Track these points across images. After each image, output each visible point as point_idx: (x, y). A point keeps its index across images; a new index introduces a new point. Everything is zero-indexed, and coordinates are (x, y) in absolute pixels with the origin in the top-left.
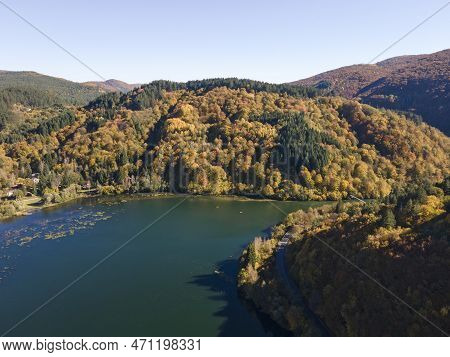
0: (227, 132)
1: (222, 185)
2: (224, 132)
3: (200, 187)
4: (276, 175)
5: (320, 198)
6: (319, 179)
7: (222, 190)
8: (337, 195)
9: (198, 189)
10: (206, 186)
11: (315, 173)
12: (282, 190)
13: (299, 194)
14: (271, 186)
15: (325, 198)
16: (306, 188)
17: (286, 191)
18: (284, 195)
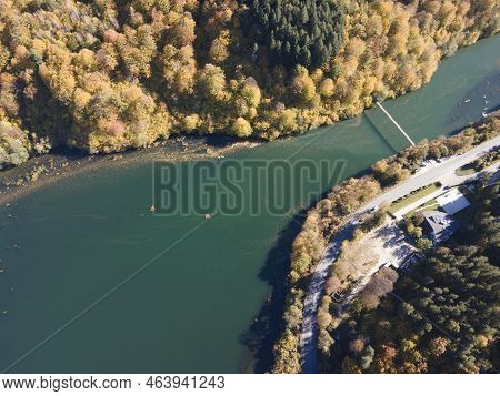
3: (113, 140)
4: (250, 95)
5: (329, 119)
6: (329, 87)
7: (156, 134)
8: (355, 108)
9: (110, 146)
10: (125, 135)
11: (319, 72)
12: (266, 125)
13: (295, 127)
14: (245, 117)
15: (336, 117)
16: (306, 112)
17: (272, 126)
18: (271, 133)
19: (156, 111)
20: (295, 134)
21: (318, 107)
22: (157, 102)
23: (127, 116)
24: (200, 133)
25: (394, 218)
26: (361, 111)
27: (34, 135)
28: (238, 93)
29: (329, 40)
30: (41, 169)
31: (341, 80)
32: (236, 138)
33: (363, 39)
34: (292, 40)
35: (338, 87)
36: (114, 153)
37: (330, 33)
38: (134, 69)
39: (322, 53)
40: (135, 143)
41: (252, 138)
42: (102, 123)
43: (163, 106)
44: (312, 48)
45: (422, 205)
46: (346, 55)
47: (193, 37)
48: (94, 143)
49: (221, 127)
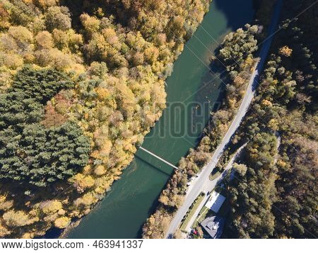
15: (119, 173)
25: (186, 233)
45: (199, 215)
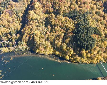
0: (53, 23)
1: (49, 51)
2: (52, 22)
3: (41, 52)
4: (71, 51)
5: (88, 62)
6: (89, 55)
7: (49, 53)
8: (95, 62)
9: (40, 53)
10: (43, 52)
11: (87, 51)
12: (73, 59)
13: (79, 61)
14: (68, 56)
15: (90, 63)
16: (82, 59)
17: (74, 59)
18: (73, 61)
19: (51, 49)
20: (79, 63)
21: (86, 59)
22: (52, 47)
23: (45, 48)
24: (58, 56)
26: (96, 63)
27: (28, 46)
28: (69, 50)
29: (91, 45)
30: (26, 53)
31: (92, 55)
32: (65, 59)
33: (99, 47)
34: (83, 43)
35: (91, 56)
36: (40, 54)
37: (92, 44)
38: (50, 40)
39: (89, 47)
40: (45, 53)
41: (69, 61)
42: (40, 48)
43: (53, 48)
44: (87, 46)
46: (95, 49)
47: (63, 37)
48: (37, 51)
49: (63, 56)
